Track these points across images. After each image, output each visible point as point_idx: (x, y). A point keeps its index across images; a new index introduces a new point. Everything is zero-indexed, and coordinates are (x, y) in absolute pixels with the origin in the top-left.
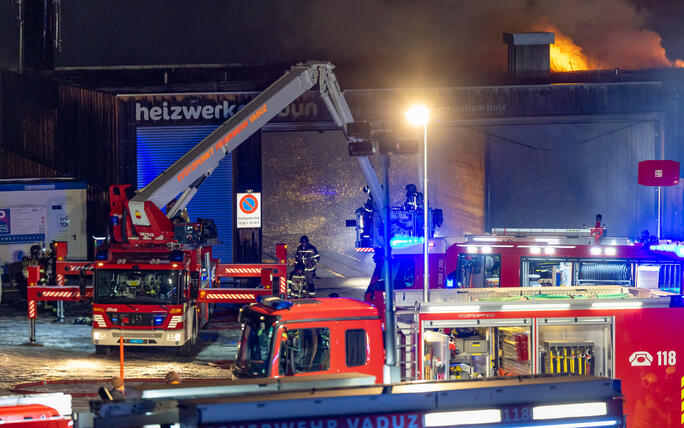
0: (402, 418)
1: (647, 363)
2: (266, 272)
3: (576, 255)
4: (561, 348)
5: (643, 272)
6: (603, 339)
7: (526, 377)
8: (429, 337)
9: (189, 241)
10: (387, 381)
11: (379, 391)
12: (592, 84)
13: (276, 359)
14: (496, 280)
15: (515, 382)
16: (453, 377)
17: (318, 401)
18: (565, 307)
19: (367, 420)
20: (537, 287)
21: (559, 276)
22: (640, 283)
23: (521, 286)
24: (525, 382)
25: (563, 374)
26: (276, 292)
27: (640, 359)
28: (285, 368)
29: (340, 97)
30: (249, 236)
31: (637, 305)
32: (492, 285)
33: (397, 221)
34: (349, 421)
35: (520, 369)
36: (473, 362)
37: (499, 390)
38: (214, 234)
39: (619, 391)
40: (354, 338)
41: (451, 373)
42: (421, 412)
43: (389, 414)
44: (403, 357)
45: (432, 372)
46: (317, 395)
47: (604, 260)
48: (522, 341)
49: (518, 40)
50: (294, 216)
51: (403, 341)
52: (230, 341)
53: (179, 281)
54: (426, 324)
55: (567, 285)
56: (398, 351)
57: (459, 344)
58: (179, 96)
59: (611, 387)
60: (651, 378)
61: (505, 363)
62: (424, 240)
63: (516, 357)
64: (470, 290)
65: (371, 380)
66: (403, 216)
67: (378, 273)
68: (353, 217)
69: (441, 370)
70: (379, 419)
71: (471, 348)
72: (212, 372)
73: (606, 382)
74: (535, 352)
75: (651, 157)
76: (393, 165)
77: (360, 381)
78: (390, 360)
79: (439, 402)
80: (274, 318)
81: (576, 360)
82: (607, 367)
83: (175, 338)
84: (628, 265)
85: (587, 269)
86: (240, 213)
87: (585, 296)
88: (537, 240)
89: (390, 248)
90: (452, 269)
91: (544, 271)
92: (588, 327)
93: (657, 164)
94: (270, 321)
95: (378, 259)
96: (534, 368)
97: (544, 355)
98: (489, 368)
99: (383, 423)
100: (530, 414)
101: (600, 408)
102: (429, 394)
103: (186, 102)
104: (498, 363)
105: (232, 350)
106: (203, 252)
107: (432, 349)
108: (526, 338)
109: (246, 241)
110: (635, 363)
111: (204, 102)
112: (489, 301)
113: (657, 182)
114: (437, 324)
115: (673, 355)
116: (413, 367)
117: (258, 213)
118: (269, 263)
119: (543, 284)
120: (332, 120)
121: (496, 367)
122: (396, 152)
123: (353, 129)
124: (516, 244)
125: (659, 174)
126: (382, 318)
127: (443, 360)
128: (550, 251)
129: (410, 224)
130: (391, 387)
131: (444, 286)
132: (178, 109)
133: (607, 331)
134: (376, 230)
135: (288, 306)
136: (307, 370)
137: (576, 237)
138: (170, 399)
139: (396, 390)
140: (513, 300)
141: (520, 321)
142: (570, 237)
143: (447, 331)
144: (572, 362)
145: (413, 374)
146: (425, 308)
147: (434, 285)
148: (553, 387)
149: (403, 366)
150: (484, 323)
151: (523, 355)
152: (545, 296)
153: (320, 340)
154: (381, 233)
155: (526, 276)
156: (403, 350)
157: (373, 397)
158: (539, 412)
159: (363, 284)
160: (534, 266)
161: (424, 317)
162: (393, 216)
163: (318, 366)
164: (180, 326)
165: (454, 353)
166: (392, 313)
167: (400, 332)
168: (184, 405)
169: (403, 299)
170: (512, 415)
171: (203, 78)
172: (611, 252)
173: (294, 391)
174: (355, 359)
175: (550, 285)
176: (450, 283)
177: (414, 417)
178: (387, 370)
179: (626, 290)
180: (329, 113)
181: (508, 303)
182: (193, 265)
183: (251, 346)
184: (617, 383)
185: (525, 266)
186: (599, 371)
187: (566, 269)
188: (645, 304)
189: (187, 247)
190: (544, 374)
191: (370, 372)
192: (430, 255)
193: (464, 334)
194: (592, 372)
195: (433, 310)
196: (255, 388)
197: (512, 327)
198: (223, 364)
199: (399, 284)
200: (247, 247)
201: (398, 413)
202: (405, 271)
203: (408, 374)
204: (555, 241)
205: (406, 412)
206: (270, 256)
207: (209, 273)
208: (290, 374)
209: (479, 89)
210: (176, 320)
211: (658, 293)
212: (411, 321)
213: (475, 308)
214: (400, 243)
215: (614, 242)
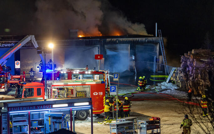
0: (48, 106)
1: (97, 94)
2: (21, 77)
3: (83, 73)
4: (80, 92)
5: (96, 77)
6: (88, 90)
7: (73, 97)
8: (54, 90)
9: (6, 71)
10: (45, 98)
11: (44, 100)
12: (86, 40)
13: (23, 94)
14: (67, 78)
15: (71, 99)
16: (59, 98)
17: (31, 103)
18: (80, 83)
19: (41, 106)
20: (75, 80)
21: (79, 77)
22: (95, 79)
23: (72, 79)
24: (73, 98)
25: (80, 97)
26: (23, 81)
27: (95, 94)
28: (25, 96)
29: (36, 42)
30: (18, 70)
31: (95, 83)
32: (66, 79)
33: (47, 67)
34: (38, 107)
35: (72, 96)
36: (62, 94)
37: (67, 100)
38: (11, 69)
39: (91, 100)
40: (39, 90)
41: (58, 97)
42: (52, 104)
43: (45, 105)
44: (48, 94)
45: (54, 97)
46: (31, 101)
47: (88, 74)
48: (72, 90)
49: (71, 31)
50: (26, 66)
51: (48, 91)
52: (14, 91)
53: (4, 79)
54: (53, 87)
55: (81, 79)
56: (47, 93)
57: (60, 91)
58: (4, 42)
59: (89, 99)
60: (97, 98)
61: (69, 95)
62: (53, 70)
63: (71, 93)
64: (62, 80)
65: (42, 98)
66: (48, 66)
67: (43, 77)
68: (39, 66)
69: (56, 96)
70: (44, 106)
71: (62, 92)
72: (10, 97)
73: (89, 98)
74: (75, 92)
75: (97, 54)
76: (46, 56)
77: (40, 99)
78: (46, 94)
79: (55, 102)
80: (23, 86)
81: (83, 94)
82: (89, 95)
83: (3, 90)
84: (93, 75)
85: (85, 76)
86: (16, 65)
87: (85, 81)
88: (75, 70)
89: (46, 72)
90: (58, 76)
91: (76, 76)
92: (85, 87)
93: (98, 55)
94: (22, 87)
95: (43, 74)
96: (75, 96)
97: (76, 93)
98: (65, 96)
99: (44, 107)
100: (74, 105)
101: (87, 103)
102: (54, 101)
103: (5, 43)
104: (67, 95)
105: (14, 93)
106: (9, 73)
107: (54, 92)
108: (73, 89)
109: (17, 71)
110: (94, 95)
111: (8, 43)
112: (66, 83)
113: (98, 59)
114: (55, 87)
115: (102, 93)
116: (50, 96)
117: (19, 65)
118: (22, 75)
119: (76, 79)
120: (34, 47)
121: (67, 96)
122: (47, 53)
123: (38, 48)
124: (71, 71)
125: (99, 57)
126: (44, 86)
127: (56, 94)
128: (77, 72)
129: (50, 67)
130: (46, 100)
131: (57, 80)
132: (3, 45)
133: (89, 88)
134: (43, 68)
135: (25, 84)
136: (29, 96)
137: (82, 70)
138: (2, 102)
139: (47, 100)
140: (70, 82)
141: (72, 86)
142: (81, 70)
143: (57, 88)
144: (82, 94)
145: (51, 97)
146: (53, 84)
147: (55, 79)
148: (78, 99)
149: (48, 95)
150: (65, 87)
151: (72, 93)
152: (77, 81)
153: (32, 90)
154: (44, 69)
155: (73, 77)
156: (48, 92)
157: (43, 102)
158: (75, 104)
159: (41, 79)
160: (74, 76)
161: (53, 86)
162: (46, 66)
163: (32, 96)
164: (4, 88)
165: (59, 93)
166: (46, 85)
167: (48, 89)
168: (5, 103)
169: (49, 82)
170: (70, 105)
171: (8, 38)
172: (89, 73)
173: (27, 101)
174: (39, 94)
175: (77, 79)
176: (58, 79)
177: (51, 106)
178: (45, 96)
179: (93, 80)
180: (33, 45)
181: (69, 83)
182: (6, 76)
183: (18, 92)
184: (91, 98)
185: (73, 75)
186: (87, 96)
187: (81, 76)
188: (96, 83)
189: (5, 72)
190: (76, 97)
191: (42, 97)
192: (54, 74)
193: (61, 89)
194: (86, 96)
195: (54, 84)
196: (19, 100)
197: (70, 87)
198: (12, 95)
199: (48, 79)
200: (17, 72)
201: (47, 105)
202: (49, 77)
203: (50, 97)
204: (78, 70)
205: (49, 105)
206: (22, 74)
207: (10, 77)
208: (26, 97)
209: (63, 40)
210: (3, 87)
211: (99, 81)
212: (50, 87)
213: (62, 84)
214: (48, 71)
215: (90, 71)
